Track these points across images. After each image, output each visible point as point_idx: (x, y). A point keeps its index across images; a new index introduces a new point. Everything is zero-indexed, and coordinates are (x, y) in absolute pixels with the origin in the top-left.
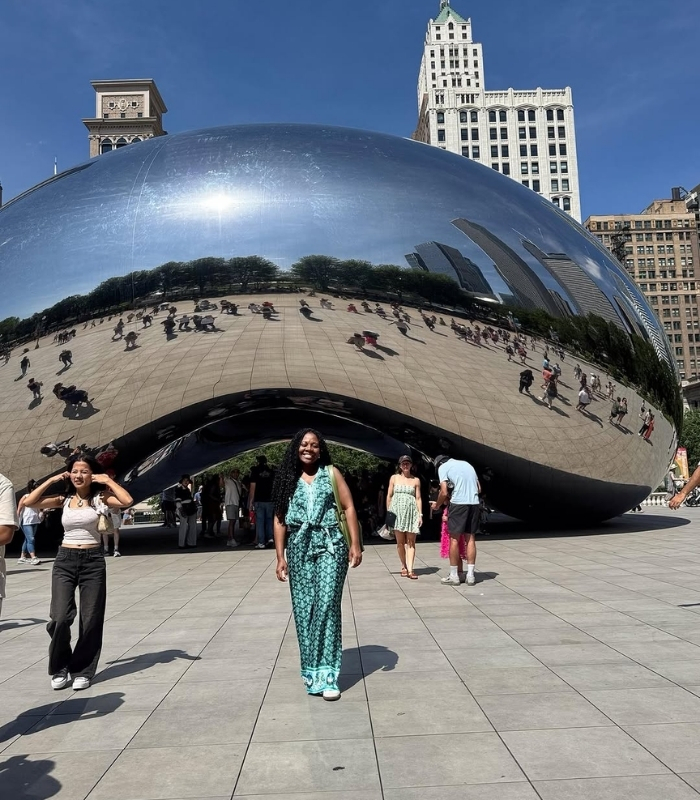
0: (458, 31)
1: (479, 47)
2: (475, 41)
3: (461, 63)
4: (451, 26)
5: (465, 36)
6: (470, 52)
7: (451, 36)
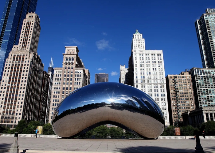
0: (139, 36)
1: (144, 39)
2: (143, 38)
3: (140, 42)
4: (138, 35)
5: (141, 37)
6: (142, 40)
7: (138, 37)
